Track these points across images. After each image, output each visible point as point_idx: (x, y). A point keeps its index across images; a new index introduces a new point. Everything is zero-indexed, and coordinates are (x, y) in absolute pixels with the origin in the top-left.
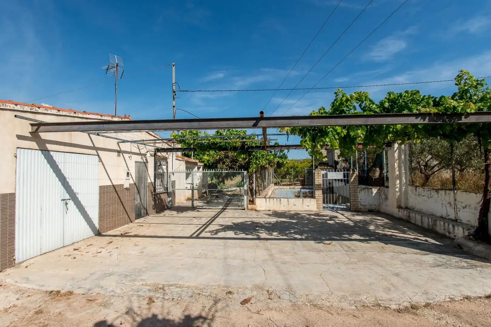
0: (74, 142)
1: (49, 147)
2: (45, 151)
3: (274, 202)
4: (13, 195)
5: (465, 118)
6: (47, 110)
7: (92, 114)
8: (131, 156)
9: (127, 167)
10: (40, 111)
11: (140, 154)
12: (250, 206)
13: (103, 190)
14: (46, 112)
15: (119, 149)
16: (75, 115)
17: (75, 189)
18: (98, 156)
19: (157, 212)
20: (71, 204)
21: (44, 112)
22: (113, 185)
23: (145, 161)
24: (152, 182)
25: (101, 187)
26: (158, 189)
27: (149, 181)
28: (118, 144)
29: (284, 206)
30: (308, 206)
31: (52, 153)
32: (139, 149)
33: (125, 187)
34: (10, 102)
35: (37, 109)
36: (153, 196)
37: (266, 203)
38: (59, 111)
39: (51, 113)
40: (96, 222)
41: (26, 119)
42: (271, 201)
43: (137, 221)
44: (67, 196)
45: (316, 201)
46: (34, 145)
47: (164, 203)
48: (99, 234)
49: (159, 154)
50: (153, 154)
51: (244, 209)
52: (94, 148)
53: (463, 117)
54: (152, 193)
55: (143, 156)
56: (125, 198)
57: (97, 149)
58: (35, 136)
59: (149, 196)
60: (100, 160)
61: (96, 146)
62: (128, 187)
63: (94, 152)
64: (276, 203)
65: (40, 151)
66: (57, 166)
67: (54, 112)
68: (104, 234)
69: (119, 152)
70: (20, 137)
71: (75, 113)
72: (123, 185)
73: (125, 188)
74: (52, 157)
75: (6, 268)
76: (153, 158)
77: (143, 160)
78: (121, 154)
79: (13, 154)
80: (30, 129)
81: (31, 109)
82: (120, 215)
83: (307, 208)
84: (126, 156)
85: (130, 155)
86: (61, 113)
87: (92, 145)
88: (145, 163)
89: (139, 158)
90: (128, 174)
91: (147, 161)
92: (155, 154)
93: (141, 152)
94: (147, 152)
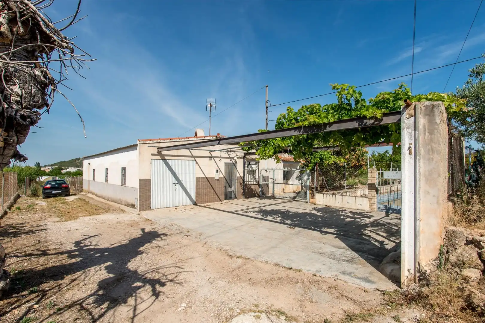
0: (179, 154)
1: (166, 158)
2: (164, 160)
3: (330, 198)
4: (150, 180)
5: (329, 127)
7: (191, 138)
8: (221, 160)
9: (218, 166)
10: (161, 141)
11: (229, 158)
12: (311, 200)
13: (198, 180)
14: (164, 141)
15: (211, 156)
16: (180, 140)
17: (181, 178)
18: (195, 160)
19: (246, 198)
20: (178, 186)
22: (206, 178)
23: (234, 162)
24: (241, 177)
25: (197, 178)
26: (247, 181)
27: (238, 175)
28: (210, 152)
29: (339, 203)
30: (361, 205)
31: (167, 160)
32: (228, 155)
33: (215, 179)
34: (148, 140)
36: (243, 186)
37: (324, 198)
38: (171, 140)
40: (194, 197)
41: (154, 147)
42: (327, 197)
43: (225, 201)
44: (176, 182)
45: (369, 201)
46: (159, 157)
47: (254, 192)
48: (195, 204)
49: (248, 156)
51: (307, 202)
52: (192, 156)
53: (328, 126)
54: (241, 184)
55: (232, 159)
56: (216, 185)
57: (194, 157)
58: (159, 153)
59: (237, 186)
60: (197, 163)
61: (194, 155)
62: (218, 179)
63: (193, 159)
64: (331, 200)
65: (162, 160)
66: (171, 167)
68: (199, 205)
69: (210, 157)
70: (152, 155)
71: (180, 139)
72: (214, 178)
74: (168, 163)
75: (147, 210)
76: (243, 159)
77: (232, 161)
78: (212, 159)
79: (150, 162)
80: (157, 150)
82: (212, 195)
83: (360, 207)
84: (217, 160)
85: (219, 159)
86: (172, 141)
87: (191, 155)
88: (234, 164)
89: (228, 161)
90: (217, 171)
91: (236, 162)
92: (244, 157)
93: (231, 157)
94: (236, 156)
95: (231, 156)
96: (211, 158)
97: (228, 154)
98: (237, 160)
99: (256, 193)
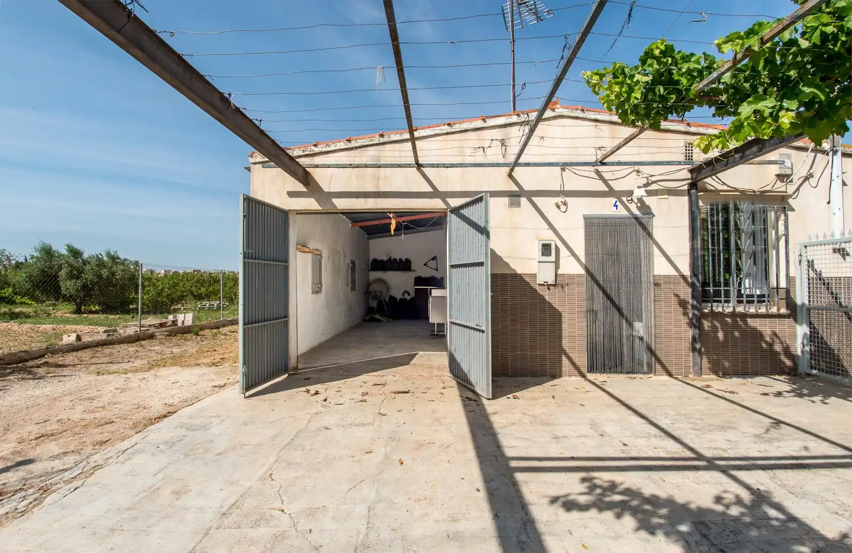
0: (383, 189)
6: (329, 146)
8: (565, 204)
9: (550, 228)
10: (316, 150)
11: (610, 193)
15: (516, 188)
16: (382, 140)
21: (324, 150)
23: (637, 212)
28: (510, 175)
32: (604, 181)
33: (540, 280)
35: (313, 148)
38: (350, 141)
39: (336, 148)
46: (312, 202)
50: (686, 188)
52: (436, 194)
55: (624, 200)
58: (312, 189)
62: (553, 281)
63: (438, 202)
67: (341, 146)
69: (514, 195)
70: (292, 195)
71: (382, 136)
72: (532, 275)
73: (539, 285)
76: (685, 199)
77: (627, 209)
78: (525, 200)
81: (303, 151)
84: (547, 203)
85: (559, 200)
86: (354, 144)
87: (430, 189)
88: (636, 218)
89: (606, 208)
90: (546, 249)
91: (645, 209)
92: (693, 185)
93: (616, 189)
94: (646, 185)
95: (617, 186)
96: (519, 196)
97: (602, 178)
98: (650, 201)
99: (778, 348)
